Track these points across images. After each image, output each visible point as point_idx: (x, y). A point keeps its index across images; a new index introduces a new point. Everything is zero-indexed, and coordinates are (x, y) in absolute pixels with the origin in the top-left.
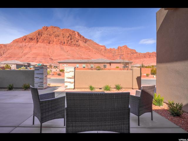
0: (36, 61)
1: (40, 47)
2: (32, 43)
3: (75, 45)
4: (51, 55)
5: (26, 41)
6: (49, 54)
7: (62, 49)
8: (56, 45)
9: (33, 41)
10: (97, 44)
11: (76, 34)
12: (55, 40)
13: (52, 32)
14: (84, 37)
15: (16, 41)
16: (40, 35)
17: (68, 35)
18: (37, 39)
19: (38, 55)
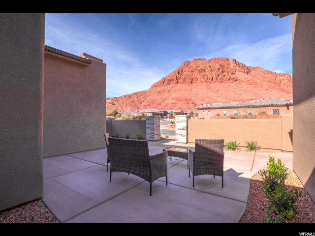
0: (176, 107)
1: (180, 90)
2: (171, 86)
3: (229, 80)
4: (193, 99)
5: (165, 83)
6: (191, 98)
7: (209, 88)
8: (200, 84)
9: (173, 83)
10: (271, 73)
11: (231, 63)
12: (199, 77)
13: (194, 68)
14: (245, 66)
15: (155, 86)
16: (180, 74)
17: (218, 66)
18: (177, 79)
19: (177, 99)
